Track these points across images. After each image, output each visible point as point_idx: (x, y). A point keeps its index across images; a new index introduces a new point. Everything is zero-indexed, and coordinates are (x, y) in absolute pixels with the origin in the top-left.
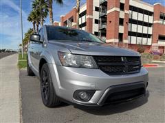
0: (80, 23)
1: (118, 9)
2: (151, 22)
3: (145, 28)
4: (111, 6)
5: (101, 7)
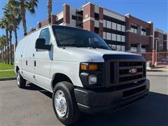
1: (93, 19)
2: (123, 30)
3: (119, 36)
4: (87, 16)
5: (78, 15)
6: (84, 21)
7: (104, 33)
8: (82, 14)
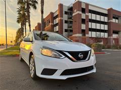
0: (55, 23)
1: (81, 13)
2: (106, 21)
3: (102, 25)
4: (75, 11)
5: (69, 11)
6: (73, 15)
7: (90, 23)
8: (72, 10)
